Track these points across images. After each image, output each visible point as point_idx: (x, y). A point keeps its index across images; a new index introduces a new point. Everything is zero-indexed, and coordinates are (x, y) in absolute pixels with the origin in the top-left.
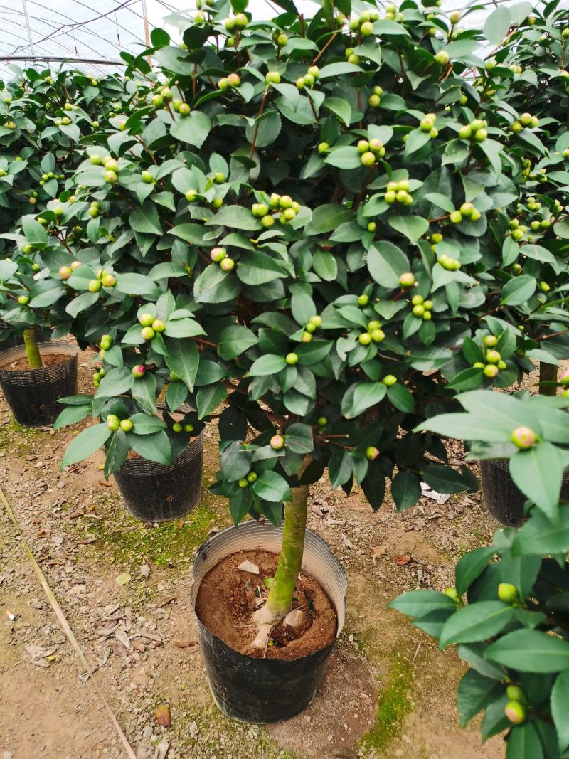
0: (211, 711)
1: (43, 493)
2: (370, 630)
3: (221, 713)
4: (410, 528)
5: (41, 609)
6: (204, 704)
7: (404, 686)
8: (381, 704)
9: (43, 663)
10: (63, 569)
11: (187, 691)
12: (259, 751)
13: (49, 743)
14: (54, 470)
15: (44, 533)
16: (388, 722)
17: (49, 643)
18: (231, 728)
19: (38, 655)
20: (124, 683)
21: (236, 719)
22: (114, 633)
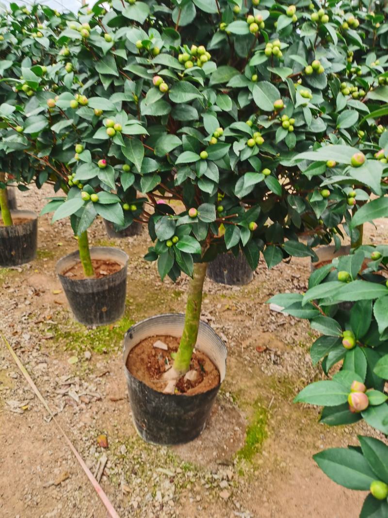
0: (135, 439)
1: (15, 308)
2: (240, 390)
3: (142, 440)
4: (266, 330)
5: (16, 378)
6: (130, 434)
7: (262, 423)
8: (248, 433)
9: (19, 411)
10: (31, 354)
11: (119, 427)
12: (168, 462)
13: (25, 458)
14: (23, 294)
15: (17, 332)
16: (253, 444)
17: (22, 399)
18: (149, 449)
19: (15, 406)
20: (75, 423)
21: (152, 443)
22: (67, 392)
